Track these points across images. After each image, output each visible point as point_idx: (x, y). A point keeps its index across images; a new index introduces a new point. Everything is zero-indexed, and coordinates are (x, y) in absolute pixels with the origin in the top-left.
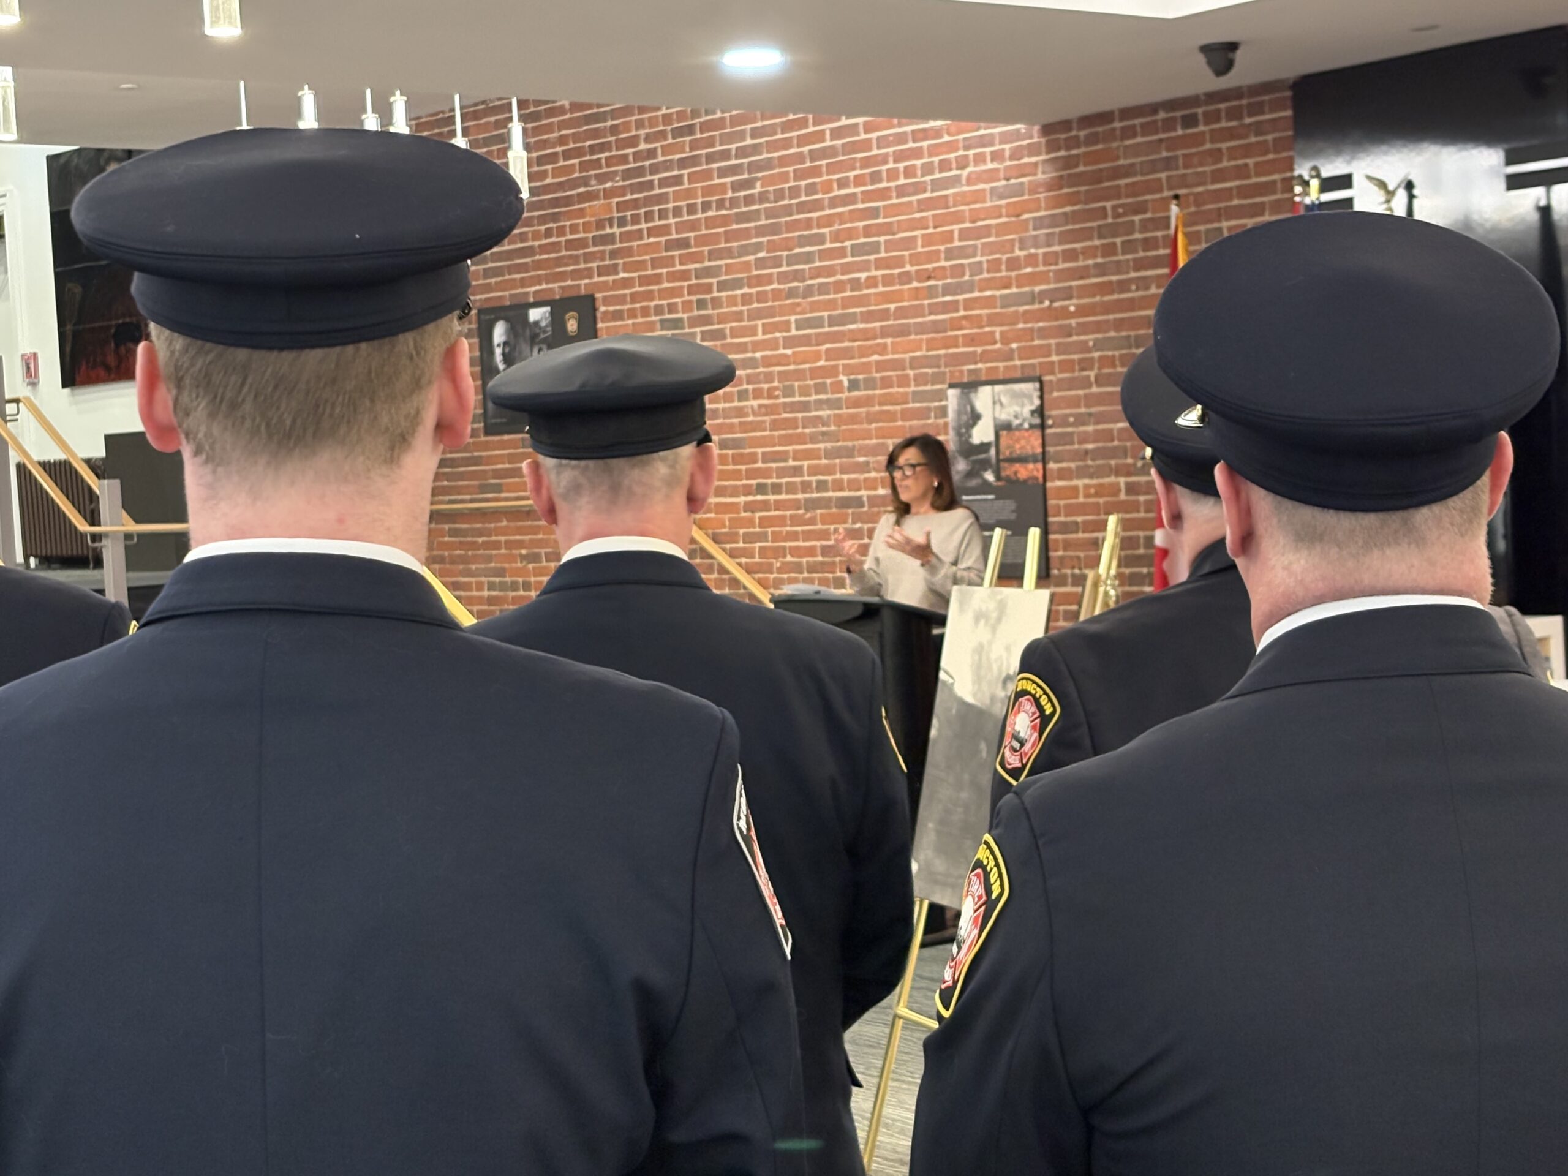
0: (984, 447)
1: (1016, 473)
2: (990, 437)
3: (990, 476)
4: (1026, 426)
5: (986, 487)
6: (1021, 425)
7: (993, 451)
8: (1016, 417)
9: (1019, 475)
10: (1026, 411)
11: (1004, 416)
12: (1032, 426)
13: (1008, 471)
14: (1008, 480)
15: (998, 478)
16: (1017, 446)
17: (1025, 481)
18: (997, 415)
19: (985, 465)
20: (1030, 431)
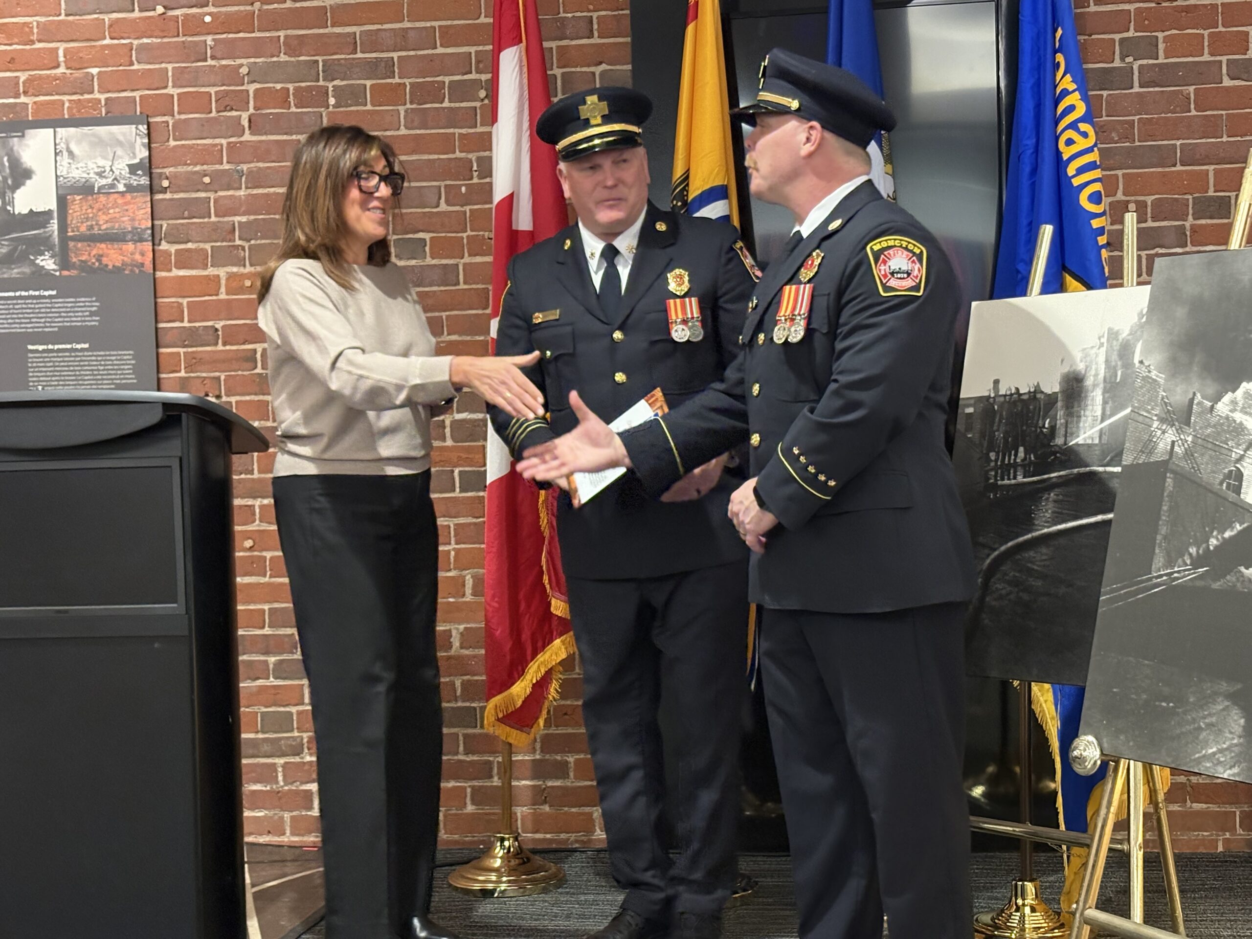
0: (37, 219)
1: (99, 258)
2: (51, 204)
3: (48, 263)
4: (121, 188)
5: (41, 279)
6: (112, 186)
7: (54, 225)
8: (100, 174)
9: (105, 260)
10: (121, 167)
11: (76, 173)
12: (130, 188)
13: (84, 254)
14: (84, 266)
15: (64, 263)
16: (102, 218)
17: (117, 270)
18: (63, 171)
19: (41, 245)
20: (128, 196)
